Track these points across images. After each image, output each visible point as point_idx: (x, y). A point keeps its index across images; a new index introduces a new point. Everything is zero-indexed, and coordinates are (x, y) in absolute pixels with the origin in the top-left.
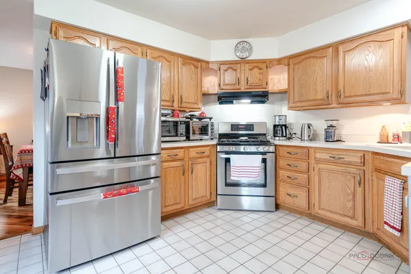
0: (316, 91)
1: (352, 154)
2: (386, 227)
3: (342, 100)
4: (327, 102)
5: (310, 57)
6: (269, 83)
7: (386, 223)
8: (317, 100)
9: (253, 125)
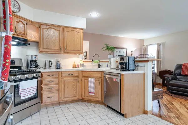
0: (55, 45)
1: (75, 72)
2: (90, 94)
3: (66, 51)
4: (60, 51)
5: (52, 28)
6: (28, 34)
7: (90, 93)
8: (55, 49)
9: (14, 60)
